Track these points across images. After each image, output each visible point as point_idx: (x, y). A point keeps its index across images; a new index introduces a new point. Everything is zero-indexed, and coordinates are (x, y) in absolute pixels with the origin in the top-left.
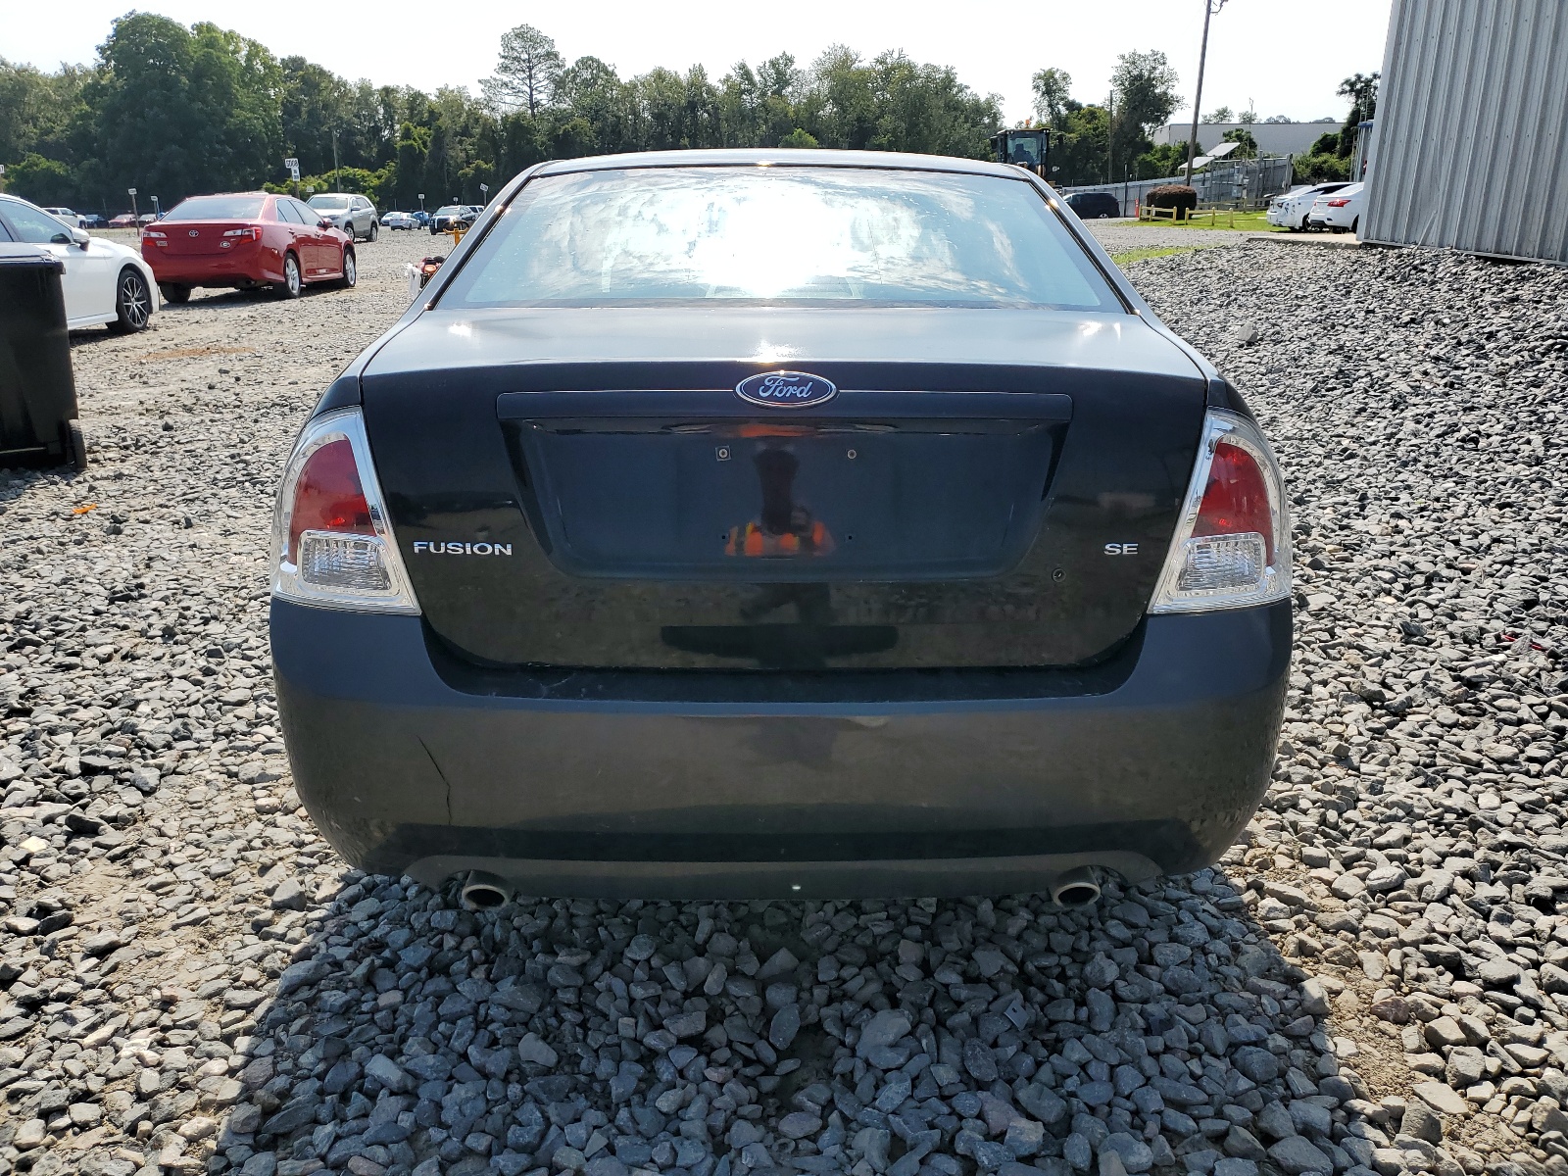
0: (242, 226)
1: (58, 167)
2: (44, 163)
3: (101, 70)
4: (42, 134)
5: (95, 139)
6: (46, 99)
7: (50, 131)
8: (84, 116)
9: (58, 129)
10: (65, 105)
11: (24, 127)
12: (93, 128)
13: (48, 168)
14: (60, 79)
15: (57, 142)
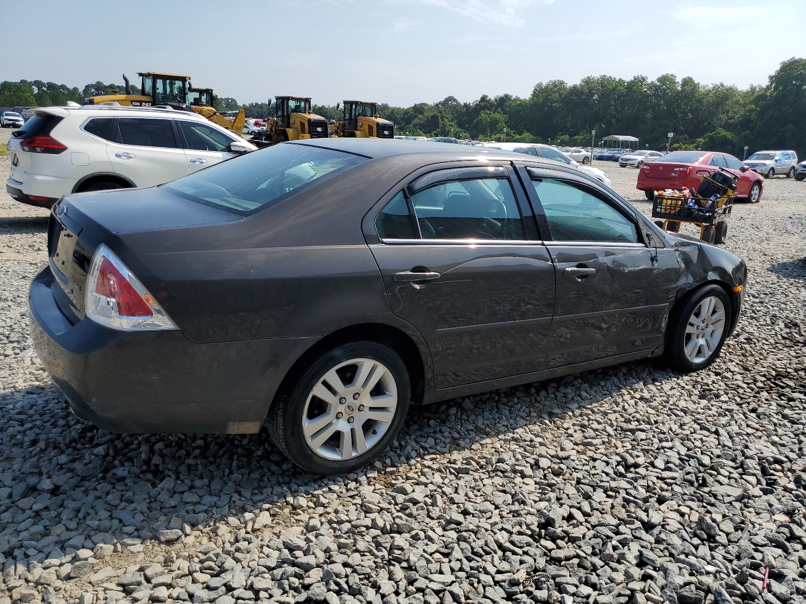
0: (683, 166)
1: (729, 135)
2: (724, 133)
3: (768, 88)
4: (728, 119)
5: (752, 122)
6: (737, 102)
7: (733, 118)
8: (751, 111)
9: (737, 116)
10: (744, 105)
11: (721, 116)
12: (753, 117)
13: (724, 135)
14: (748, 92)
15: (734, 123)
